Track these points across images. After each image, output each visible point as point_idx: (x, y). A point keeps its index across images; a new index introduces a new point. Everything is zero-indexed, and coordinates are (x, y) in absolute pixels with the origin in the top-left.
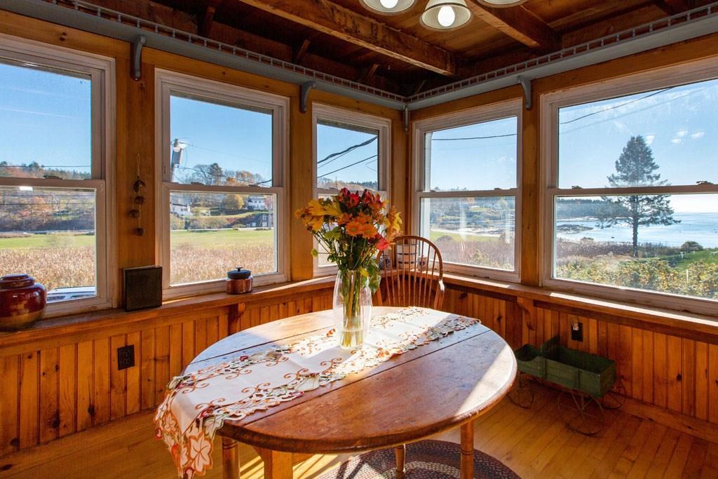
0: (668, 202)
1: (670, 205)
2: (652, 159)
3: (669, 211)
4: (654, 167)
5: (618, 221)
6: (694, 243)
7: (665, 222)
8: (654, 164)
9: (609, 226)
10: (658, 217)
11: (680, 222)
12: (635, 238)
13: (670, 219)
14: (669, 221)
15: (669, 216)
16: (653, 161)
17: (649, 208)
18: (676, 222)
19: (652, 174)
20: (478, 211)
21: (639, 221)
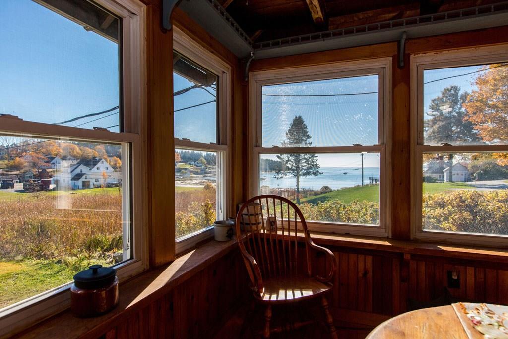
0: (317, 161)
1: (318, 162)
2: (307, 132)
3: (317, 166)
4: (309, 137)
5: (288, 174)
6: (327, 187)
7: (315, 174)
8: (308, 135)
9: (282, 177)
10: (311, 171)
11: (322, 173)
12: (298, 185)
13: (318, 171)
14: (317, 173)
15: (317, 170)
16: (308, 133)
17: (306, 164)
18: (320, 173)
19: (307, 142)
20: (183, 167)
21: (300, 173)
